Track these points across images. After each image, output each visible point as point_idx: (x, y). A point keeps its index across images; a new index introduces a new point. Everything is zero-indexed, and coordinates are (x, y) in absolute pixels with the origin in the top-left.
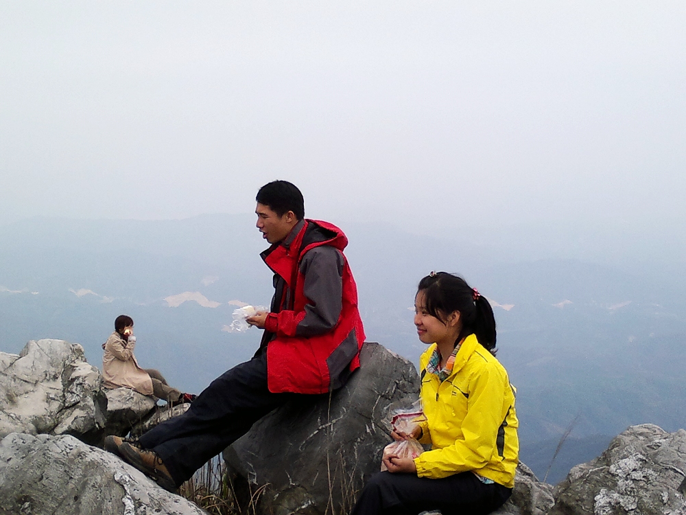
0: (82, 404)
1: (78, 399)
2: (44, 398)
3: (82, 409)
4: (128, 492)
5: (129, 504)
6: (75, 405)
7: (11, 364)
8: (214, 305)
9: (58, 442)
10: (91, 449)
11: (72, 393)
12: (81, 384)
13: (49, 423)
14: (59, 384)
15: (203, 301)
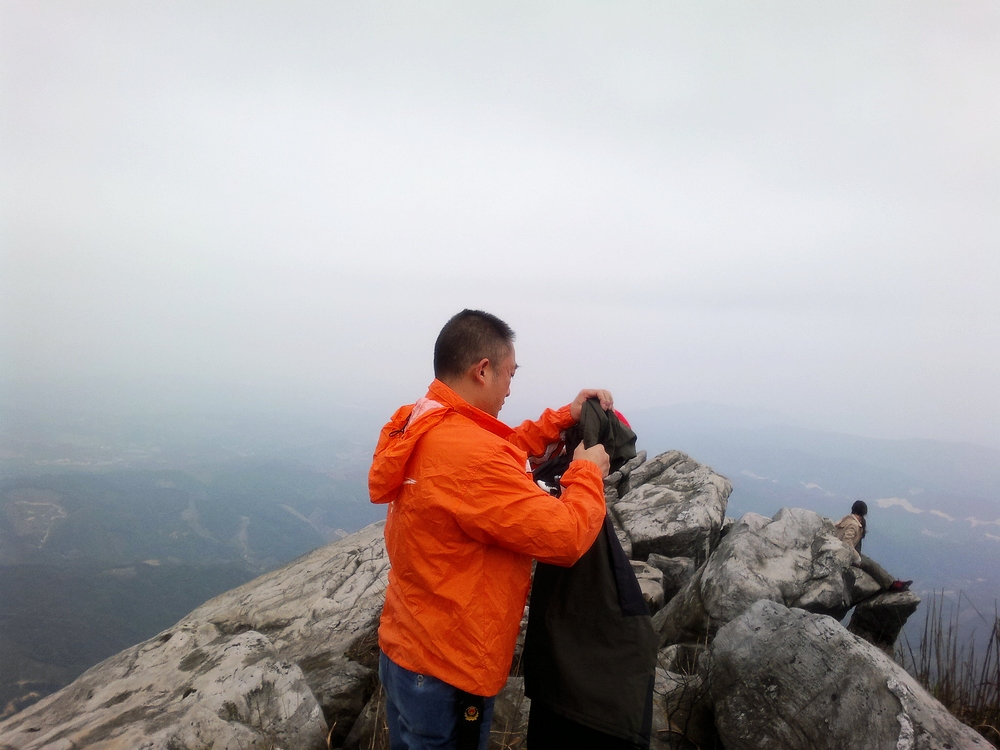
0: (830, 578)
1: (827, 572)
2: (793, 565)
3: (831, 583)
4: (905, 708)
5: (907, 726)
6: (823, 578)
7: (764, 527)
8: (917, 511)
9: (817, 623)
10: (856, 638)
11: (821, 565)
12: (831, 558)
13: (796, 591)
14: (808, 554)
15: (908, 507)
